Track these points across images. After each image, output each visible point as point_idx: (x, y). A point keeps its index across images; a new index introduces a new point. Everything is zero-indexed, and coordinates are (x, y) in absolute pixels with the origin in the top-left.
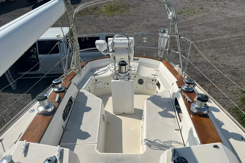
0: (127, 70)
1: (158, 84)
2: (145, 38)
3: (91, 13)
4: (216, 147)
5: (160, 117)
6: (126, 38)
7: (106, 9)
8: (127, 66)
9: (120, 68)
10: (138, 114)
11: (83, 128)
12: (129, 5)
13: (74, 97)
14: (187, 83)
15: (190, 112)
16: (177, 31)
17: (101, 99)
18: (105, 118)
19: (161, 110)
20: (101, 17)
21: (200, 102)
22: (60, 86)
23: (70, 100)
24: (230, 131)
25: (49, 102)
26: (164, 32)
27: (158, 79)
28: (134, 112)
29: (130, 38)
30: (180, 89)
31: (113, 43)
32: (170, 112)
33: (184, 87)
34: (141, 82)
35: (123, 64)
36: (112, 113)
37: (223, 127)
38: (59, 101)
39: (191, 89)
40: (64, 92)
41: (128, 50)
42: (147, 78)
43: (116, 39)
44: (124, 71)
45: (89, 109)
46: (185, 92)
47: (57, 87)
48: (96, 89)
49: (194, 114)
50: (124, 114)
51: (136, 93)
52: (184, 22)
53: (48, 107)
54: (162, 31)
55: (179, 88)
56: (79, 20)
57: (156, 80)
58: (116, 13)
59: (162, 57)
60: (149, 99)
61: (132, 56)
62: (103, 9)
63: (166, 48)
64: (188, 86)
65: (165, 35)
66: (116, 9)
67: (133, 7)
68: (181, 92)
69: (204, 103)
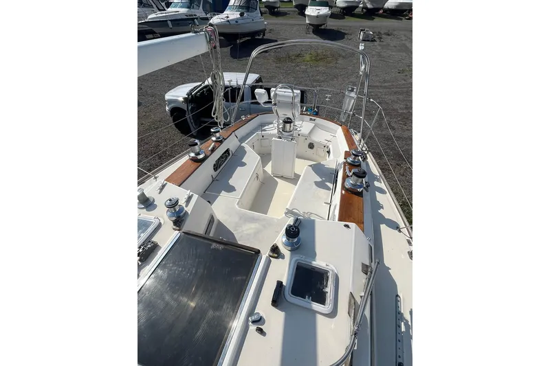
0: (292, 129)
1: (329, 152)
2: (329, 96)
3: (292, 61)
4: (347, 226)
5: (314, 186)
6: (290, 91)
7: (311, 58)
8: (292, 124)
9: (284, 126)
10: (294, 179)
11: (231, 182)
12: (340, 56)
13: (232, 149)
14: (354, 154)
15: (343, 187)
16: (366, 91)
17: (259, 157)
18: (259, 177)
19: (319, 179)
20: (302, 67)
21: (356, 178)
22: (218, 135)
23: (227, 151)
24: (387, 217)
25: (200, 149)
26: (352, 90)
27: (331, 147)
28: (293, 177)
29: (295, 91)
30: (345, 161)
31: (276, 95)
32: (328, 184)
33: (350, 160)
34: (311, 146)
35: (288, 121)
36: (270, 173)
37: (381, 211)
38: (213, 150)
39: (357, 162)
40: (221, 142)
41: (292, 105)
42: (319, 143)
43: (279, 90)
44: (288, 130)
45: (244, 164)
46: (350, 164)
47: (215, 136)
48: (261, 146)
49: (347, 190)
50: (282, 177)
51: (299, 157)
52: (404, 84)
53: (198, 154)
54: (350, 89)
55: (345, 159)
56: (276, 67)
57: (328, 147)
58: (321, 63)
59: (343, 121)
60: (310, 166)
61: (297, 114)
62: (307, 57)
63: (351, 110)
64: (354, 159)
65: (353, 94)
66: (322, 59)
67: (343, 57)
68: (344, 163)
69: (360, 180)
